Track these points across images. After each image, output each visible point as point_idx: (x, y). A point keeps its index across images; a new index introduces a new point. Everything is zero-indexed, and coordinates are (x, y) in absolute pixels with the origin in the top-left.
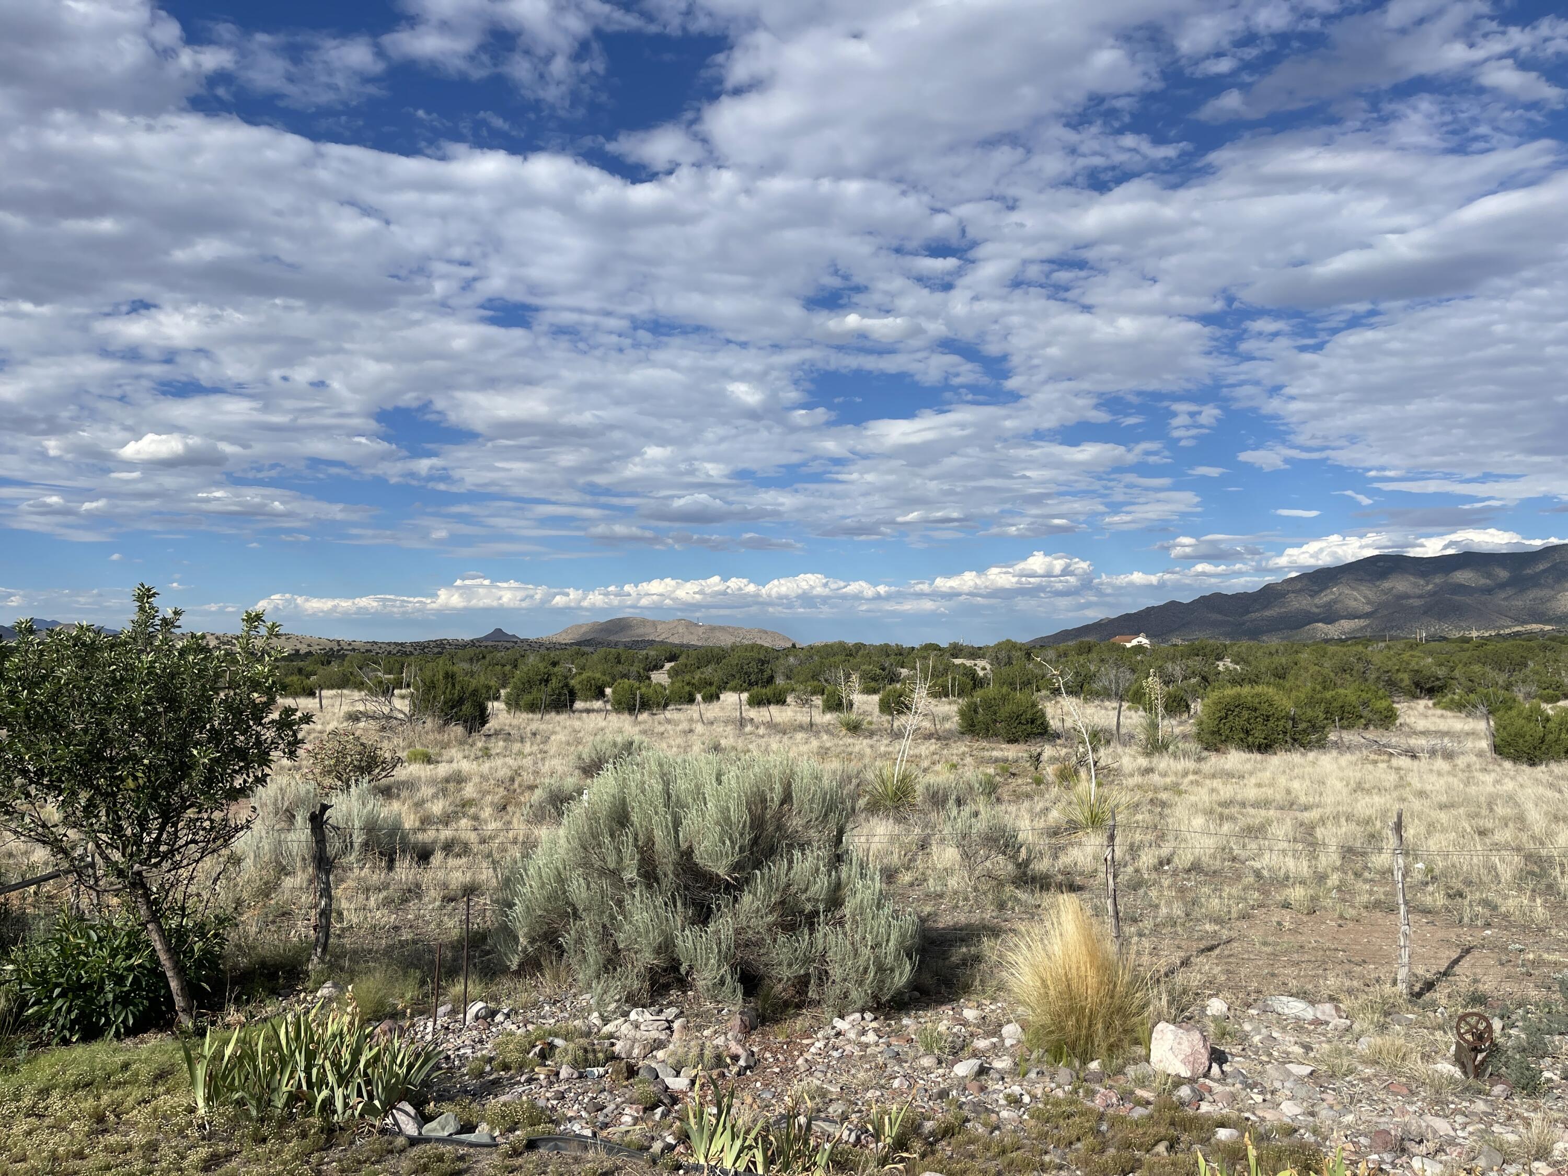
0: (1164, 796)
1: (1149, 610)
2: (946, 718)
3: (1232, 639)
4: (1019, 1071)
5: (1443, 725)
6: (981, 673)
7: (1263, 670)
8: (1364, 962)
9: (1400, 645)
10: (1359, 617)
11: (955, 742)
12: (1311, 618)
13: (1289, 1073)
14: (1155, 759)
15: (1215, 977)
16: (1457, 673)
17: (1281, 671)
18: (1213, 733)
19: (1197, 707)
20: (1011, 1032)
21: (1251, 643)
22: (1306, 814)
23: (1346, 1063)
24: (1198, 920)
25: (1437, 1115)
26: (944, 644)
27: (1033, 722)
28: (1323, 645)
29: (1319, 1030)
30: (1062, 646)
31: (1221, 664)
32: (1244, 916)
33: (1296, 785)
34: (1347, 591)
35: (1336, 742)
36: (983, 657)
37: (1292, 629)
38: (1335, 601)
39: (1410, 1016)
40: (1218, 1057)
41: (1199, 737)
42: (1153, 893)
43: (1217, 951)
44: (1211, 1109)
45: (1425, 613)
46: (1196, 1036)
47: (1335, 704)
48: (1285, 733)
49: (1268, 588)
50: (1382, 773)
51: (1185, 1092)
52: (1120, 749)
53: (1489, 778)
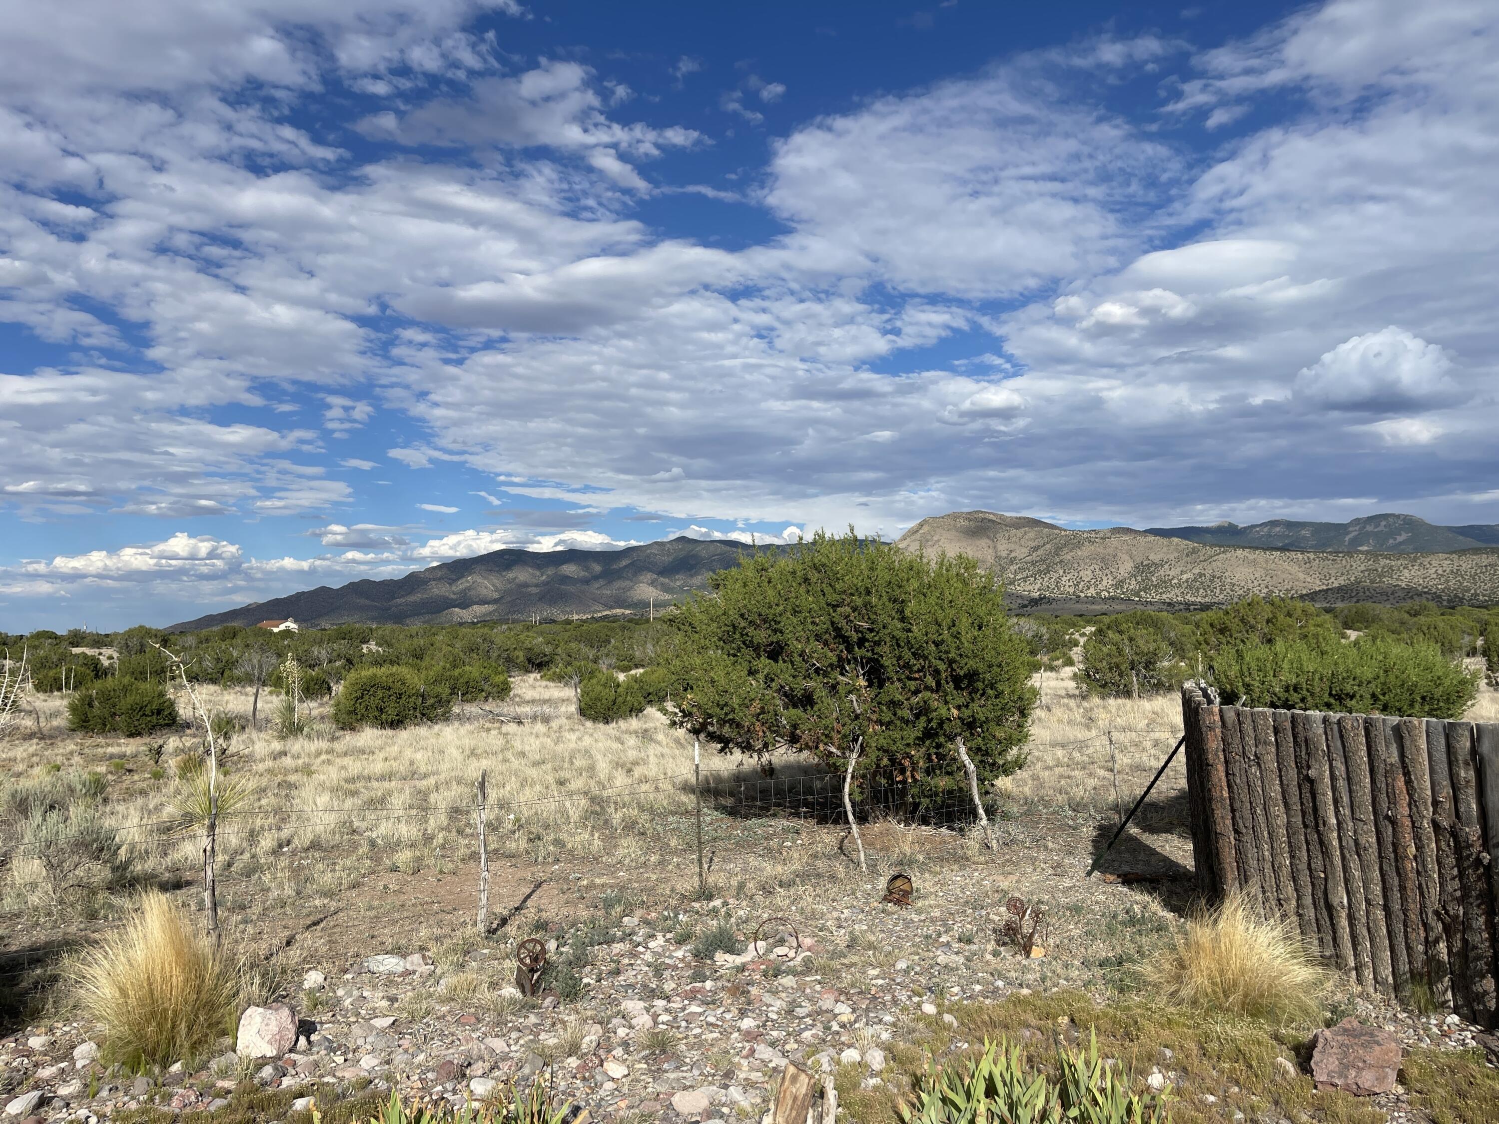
0: (292, 778)
1: (299, 596)
2: (55, 714)
3: (379, 622)
4: (88, 1093)
5: (546, 695)
6: (106, 663)
7: (403, 651)
8: (455, 909)
9: (519, 627)
10: (488, 603)
11: (63, 740)
12: (448, 604)
13: (372, 1028)
14: (289, 743)
15: (316, 950)
16: (559, 650)
17: (418, 651)
18: (349, 713)
19: (338, 688)
20: (84, 1053)
21: (395, 626)
22: (424, 782)
23: (424, 1007)
24: (309, 896)
25: (497, 1036)
26: (61, 631)
27: (159, 712)
28: (458, 628)
29: (407, 981)
30: (204, 632)
31: (364, 646)
32: (354, 886)
33: (419, 756)
34: (479, 580)
35: (459, 715)
36: (109, 645)
37: (432, 613)
38: (469, 589)
39: (485, 951)
40: (306, 1028)
41: (336, 718)
42: (266, 878)
43: (322, 925)
44: (292, 1082)
45: (540, 599)
46: (285, 1012)
47: (461, 680)
48: (415, 709)
49: (412, 576)
50: (494, 740)
51: (267, 1072)
52: (254, 735)
53: (573, 737)
